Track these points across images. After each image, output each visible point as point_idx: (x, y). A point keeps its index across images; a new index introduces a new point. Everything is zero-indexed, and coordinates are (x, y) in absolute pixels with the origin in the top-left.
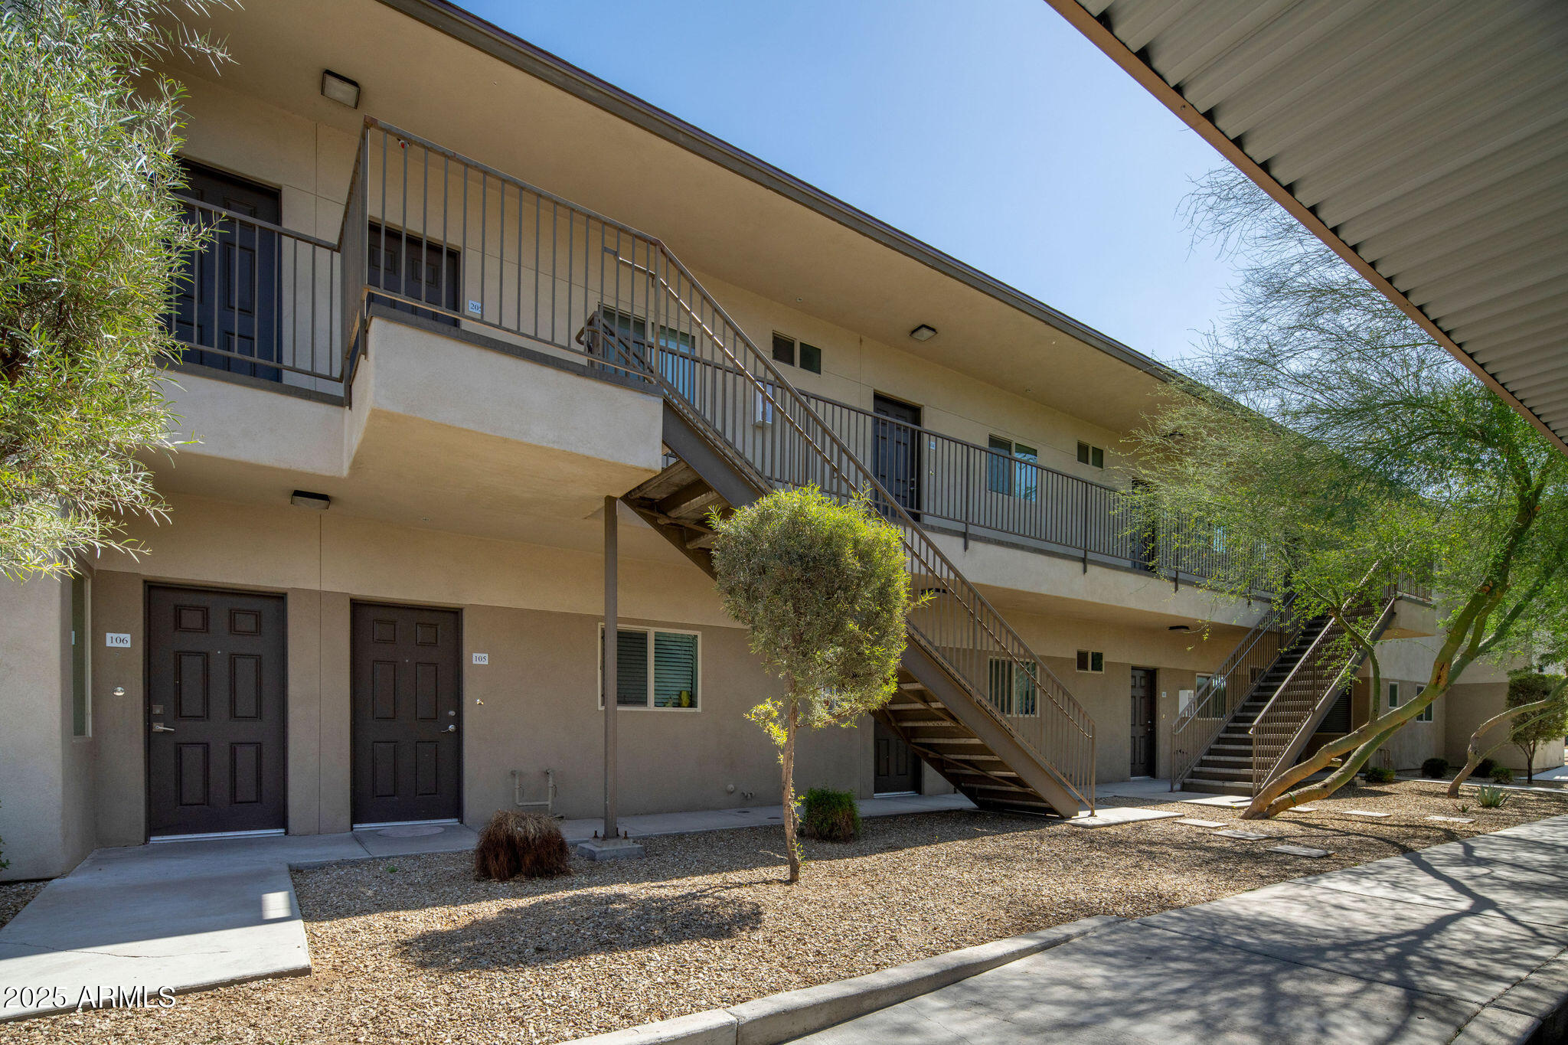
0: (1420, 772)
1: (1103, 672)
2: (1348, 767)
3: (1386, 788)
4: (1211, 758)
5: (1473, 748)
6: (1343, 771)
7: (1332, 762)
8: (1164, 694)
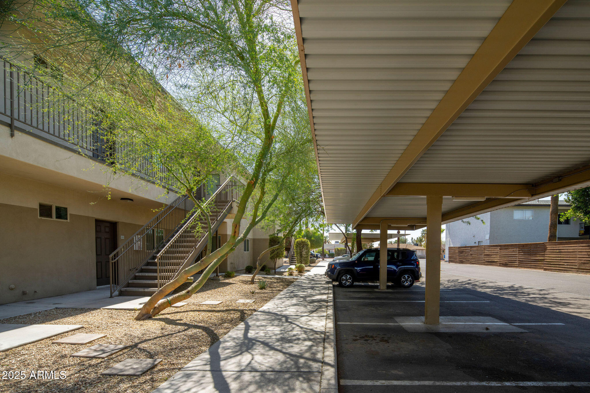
0: (244, 271)
1: (68, 220)
2: (201, 280)
3: (230, 281)
4: (140, 274)
5: (258, 263)
6: (198, 282)
7: (188, 279)
8: (122, 237)
